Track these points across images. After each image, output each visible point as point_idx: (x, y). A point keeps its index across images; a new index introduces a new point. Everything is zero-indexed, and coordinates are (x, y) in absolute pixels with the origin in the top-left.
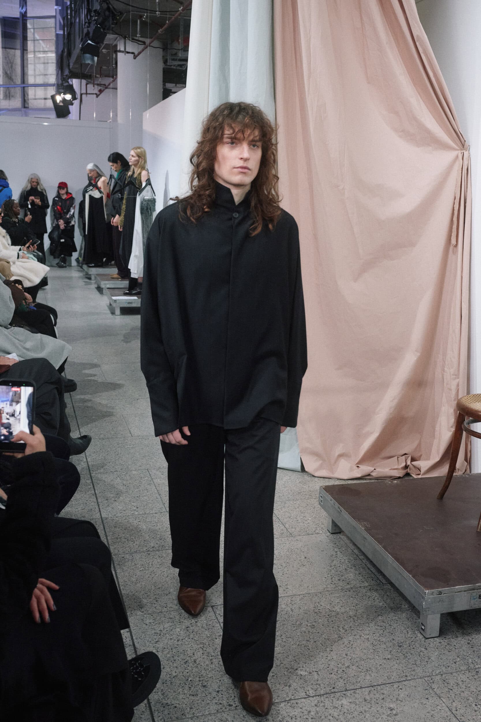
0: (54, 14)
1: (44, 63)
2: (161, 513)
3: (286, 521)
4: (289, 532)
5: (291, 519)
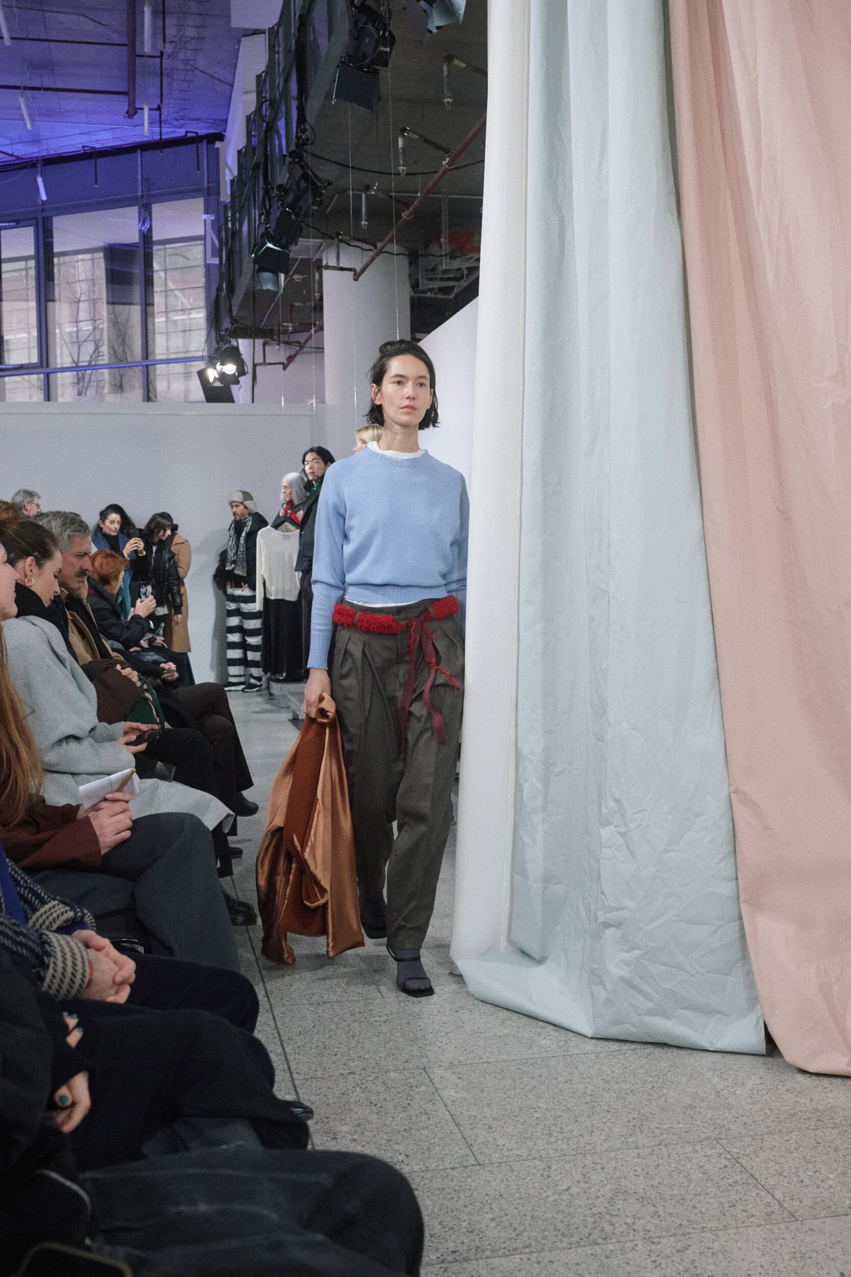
0: (201, 232)
1: (185, 331)
2: (466, 1167)
3: (772, 1183)
4: (786, 1209)
5: (785, 1177)
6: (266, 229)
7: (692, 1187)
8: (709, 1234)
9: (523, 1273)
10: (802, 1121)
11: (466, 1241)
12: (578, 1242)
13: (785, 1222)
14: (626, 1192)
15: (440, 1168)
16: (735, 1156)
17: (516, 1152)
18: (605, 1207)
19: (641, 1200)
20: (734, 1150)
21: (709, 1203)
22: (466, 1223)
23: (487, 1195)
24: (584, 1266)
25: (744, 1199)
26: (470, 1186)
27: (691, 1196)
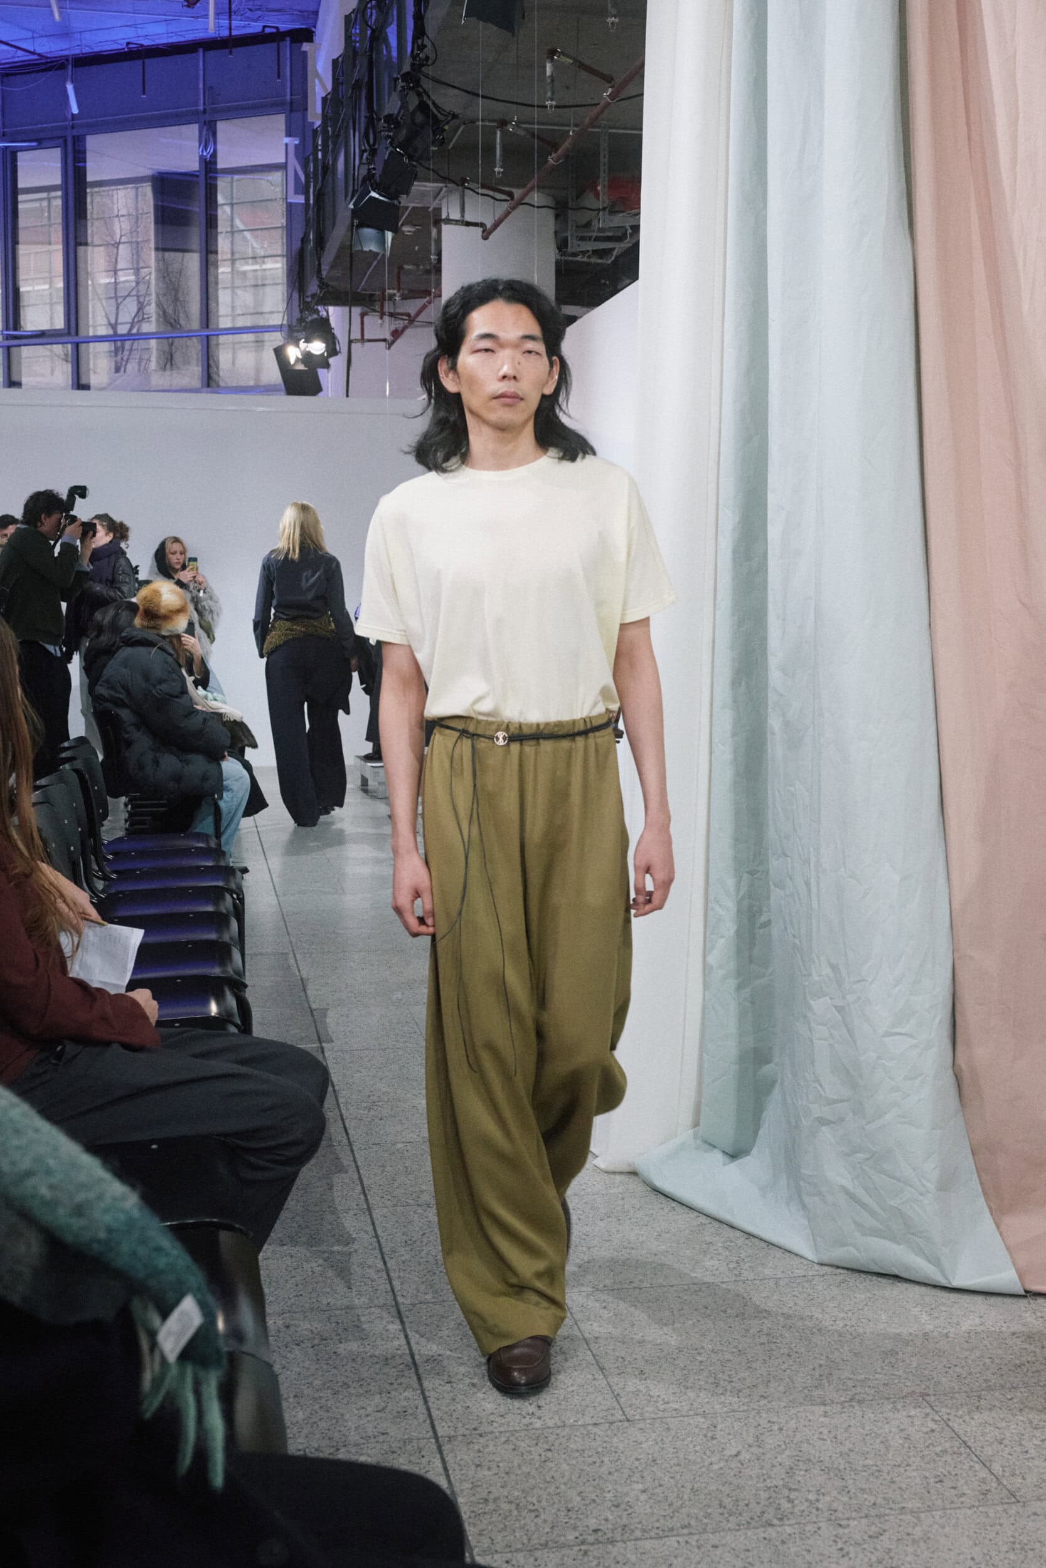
0: (281, 159)
1: (256, 286)
2: (612, 1423)
3: (990, 1453)
4: (1005, 1486)
5: (1006, 1446)
6: (369, 170)
7: (890, 1456)
8: (909, 1517)
9: (680, 1559)
10: (1030, 1374)
11: (610, 1517)
12: (749, 1523)
13: (1003, 1503)
14: (809, 1460)
15: (580, 1423)
16: (945, 1417)
17: (675, 1406)
18: (783, 1479)
19: (826, 1470)
20: (944, 1410)
21: (910, 1477)
22: (611, 1494)
23: (638, 1459)
24: (755, 1552)
25: (953, 1473)
26: (617, 1447)
27: (889, 1468)
